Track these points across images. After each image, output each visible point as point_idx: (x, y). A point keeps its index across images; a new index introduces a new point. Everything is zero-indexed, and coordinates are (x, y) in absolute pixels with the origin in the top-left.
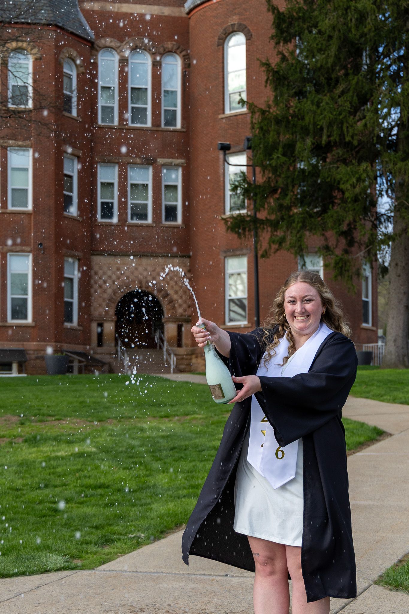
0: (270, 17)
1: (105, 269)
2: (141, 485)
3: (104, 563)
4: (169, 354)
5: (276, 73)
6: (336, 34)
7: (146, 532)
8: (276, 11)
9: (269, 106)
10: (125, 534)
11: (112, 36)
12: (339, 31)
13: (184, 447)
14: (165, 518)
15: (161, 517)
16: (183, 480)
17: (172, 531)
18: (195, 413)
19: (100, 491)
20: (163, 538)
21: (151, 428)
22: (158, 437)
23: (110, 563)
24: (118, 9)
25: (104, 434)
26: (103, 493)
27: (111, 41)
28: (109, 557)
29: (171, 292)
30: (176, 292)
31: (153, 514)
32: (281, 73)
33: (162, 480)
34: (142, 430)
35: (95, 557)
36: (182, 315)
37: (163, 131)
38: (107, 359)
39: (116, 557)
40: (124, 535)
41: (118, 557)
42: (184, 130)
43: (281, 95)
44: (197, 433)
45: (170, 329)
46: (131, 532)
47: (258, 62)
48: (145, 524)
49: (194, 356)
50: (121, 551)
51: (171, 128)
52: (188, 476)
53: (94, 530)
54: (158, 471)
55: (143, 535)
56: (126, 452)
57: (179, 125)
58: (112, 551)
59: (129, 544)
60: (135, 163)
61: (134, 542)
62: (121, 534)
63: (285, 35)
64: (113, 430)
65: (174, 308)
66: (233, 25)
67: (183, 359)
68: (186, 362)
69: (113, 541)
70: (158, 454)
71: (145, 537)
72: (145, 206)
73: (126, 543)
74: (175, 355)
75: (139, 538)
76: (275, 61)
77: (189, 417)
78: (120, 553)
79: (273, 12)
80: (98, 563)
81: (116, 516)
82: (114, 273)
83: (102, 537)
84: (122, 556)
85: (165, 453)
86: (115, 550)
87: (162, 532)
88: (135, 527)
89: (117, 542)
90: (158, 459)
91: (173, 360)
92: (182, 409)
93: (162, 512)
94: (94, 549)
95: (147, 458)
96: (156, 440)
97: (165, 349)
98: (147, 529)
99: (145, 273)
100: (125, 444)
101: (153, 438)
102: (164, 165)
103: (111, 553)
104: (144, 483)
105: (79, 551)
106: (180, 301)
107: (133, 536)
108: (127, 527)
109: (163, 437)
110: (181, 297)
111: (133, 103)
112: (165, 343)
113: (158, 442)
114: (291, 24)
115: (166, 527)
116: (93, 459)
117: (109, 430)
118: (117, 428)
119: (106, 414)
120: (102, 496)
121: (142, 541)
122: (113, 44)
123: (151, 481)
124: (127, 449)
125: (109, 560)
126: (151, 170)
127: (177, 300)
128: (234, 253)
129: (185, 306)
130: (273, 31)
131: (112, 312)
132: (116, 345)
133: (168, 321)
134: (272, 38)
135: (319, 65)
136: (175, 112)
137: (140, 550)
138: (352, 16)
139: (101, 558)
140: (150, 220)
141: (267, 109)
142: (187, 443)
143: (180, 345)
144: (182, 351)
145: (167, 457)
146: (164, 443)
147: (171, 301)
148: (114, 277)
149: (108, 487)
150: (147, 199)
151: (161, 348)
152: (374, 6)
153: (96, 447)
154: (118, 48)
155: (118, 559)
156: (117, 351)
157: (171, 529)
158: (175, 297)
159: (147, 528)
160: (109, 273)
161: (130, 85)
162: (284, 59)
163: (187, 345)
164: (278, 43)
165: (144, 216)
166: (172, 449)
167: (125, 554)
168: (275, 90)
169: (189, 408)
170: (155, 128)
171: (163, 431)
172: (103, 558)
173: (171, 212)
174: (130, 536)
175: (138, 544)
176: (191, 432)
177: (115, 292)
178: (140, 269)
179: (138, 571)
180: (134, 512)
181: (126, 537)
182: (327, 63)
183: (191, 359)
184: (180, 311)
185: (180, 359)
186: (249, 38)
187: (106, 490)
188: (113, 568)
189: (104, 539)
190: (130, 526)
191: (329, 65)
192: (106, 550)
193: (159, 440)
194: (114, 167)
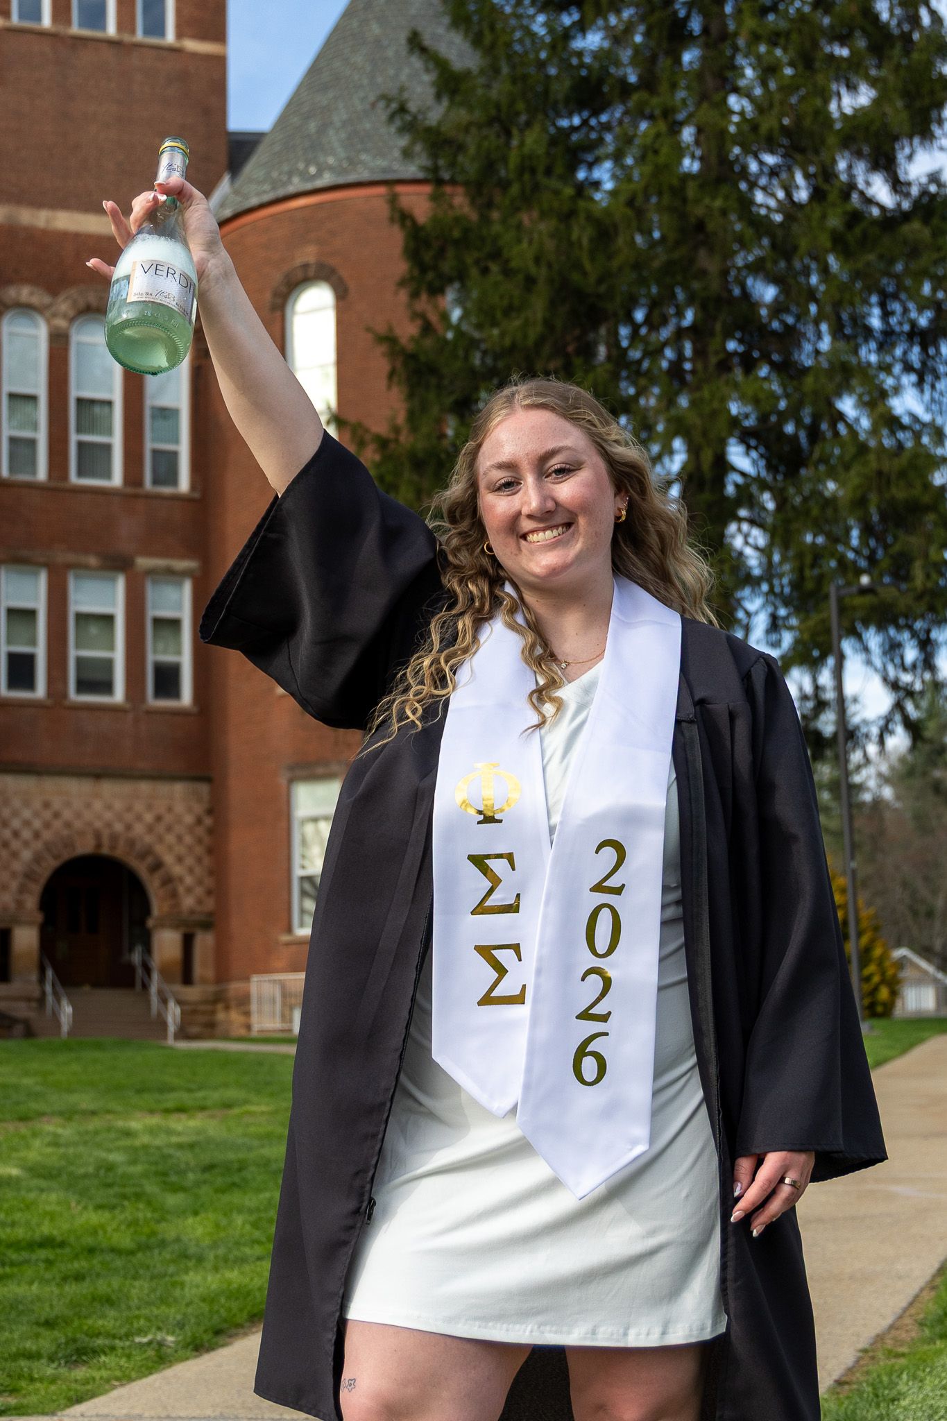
0: (397, 237)
1: (16, 803)
2: (144, 1238)
3: (79, 1400)
4: (164, 1001)
5: (410, 358)
6: (543, 272)
7: (178, 1331)
8: (408, 223)
9: (397, 430)
10: (128, 1335)
11: (34, 281)
12: (550, 266)
13: (236, 1166)
14: (223, 1300)
15: (209, 1299)
16: (248, 1227)
17: (242, 1331)
18: (246, 1102)
19: (43, 1254)
20: (223, 1346)
21: (152, 1131)
22: (169, 1145)
23: (96, 1401)
24: (48, 221)
25: (37, 1143)
26: (51, 1257)
27: (32, 294)
28: (89, 1387)
29: (169, 859)
30: (180, 859)
31: (189, 1293)
32: (423, 358)
33: (196, 1229)
34: (128, 1133)
35: (53, 1388)
36: (192, 912)
37: (149, 497)
38: (22, 1010)
39: (107, 1387)
40: (120, 1339)
41: (114, 1387)
42: (197, 495)
43: (424, 408)
44: (260, 1137)
45: (167, 943)
46: (141, 1332)
47: (370, 336)
48: (173, 1313)
49: (220, 1006)
50: (118, 1373)
51: (167, 490)
52: (260, 1219)
53: (42, 1330)
54: (182, 1213)
55: (170, 1339)
56: (96, 1176)
57: (184, 483)
58: (97, 1374)
59: (138, 1358)
60: (86, 567)
61: (151, 1353)
62: (114, 1337)
63: (430, 275)
64: (56, 1135)
65: (174, 895)
66: (306, 266)
67: (194, 1012)
68: (201, 1019)
69: (95, 1352)
70: (173, 1178)
71: (177, 1343)
72: (108, 665)
73: (129, 1357)
74: (179, 1002)
75: (161, 1344)
76: (408, 331)
77: (236, 1111)
78: (117, 1379)
79: (403, 225)
80: (63, 1402)
81: (94, 1299)
82: (36, 814)
83: (67, 1343)
84: (122, 1385)
85: (191, 1176)
86: (104, 1373)
87: (218, 1332)
88: (148, 1319)
89: (105, 1354)
90: (176, 1189)
91: (173, 1014)
92: (216, 1096)
93: (214, 1286)
94: (49, 1371)
95: (151, 1188)
96: (166, 1151)
97: (154, 989)
98: (181, 1325)
99: (108, 816)
100: (91, 1160)
101: (158, 1148)
102: (151, 572)
103: (94, 1379)
104: (153, 1233)
105: (9, 1376)
106: (189, 880)
107: (145, 1340)
108: (129, 1321)
109: (180, 1146)
110: (191, 871)
111: (79, 430)
112: (155, 976)
113: (170, 1156)
114: (441, 252)
115: (225, 1321)
116: (19, 1190)
117: (48, 1133)
118: (67, 1132)
119: (34, 1106)
120: (49, 1263)
121: (169, 1351)
122: (35, 300)
123: (169, 1230)
124: (98, 1168)
125: (92, 1395)
126: (120, 584)
127: (181, 880)
128: (310, 771)
129: (199, 891)
130: (402, 267)
131: (31, 902)
132: (42, 980)
133: (162, 925)
134: (402, 283)
135: (507, 342)
136: (174, 456)
137: (169, 1372)
138: (582, 234)
139: (70, 1390)
140: (119, 694)
141: (392, 436)
142: (241, 1156)
143: (187, 979)
144: (193, 993)
145: (198, 1184)
146: (186, 1157)
147: (168, 880)
148: (37, 824)
149: (62, 1245)
150: (111, 647)
151: (145, 987)
152: (629, 212)
153: (23, 1168)
154: (48, 307)
155: (115, 1393)
156: (44, 993)
157: (241, 1326)
158: (177, 870)
159: (178, 1323)
160: (27, 814)
161: (74, 393)
162: (427, 328)
163: (204, 981)
164: (415, 295)
165: (106, 686)
166: (209, 1168)
167: (130, 1380)
168: (411, 396)
169: (232, 1093)
170: (130, 490)
171: (179, 1134)
172: (76, 1391)
173: (167, 679)
174: (137, 1340)
175: (161, 1359)
176: (245, 1135)
177: (38, 859)
178: (98, 805)
179: (173, 1415)
180: (139, 1289)
181: (128, 1343)
182: (525, 336)
183: (213, 1012)
184: (188, 902)
185: (190, 1012)
186: (342, 295)
187: (59, 1251)
188: (105, 1411)
189: (72, 1347)
190: (138, 1317)
191: (531, 341)
192: (81, 1373)
193: (171, 1151)
194: (36, 574)
